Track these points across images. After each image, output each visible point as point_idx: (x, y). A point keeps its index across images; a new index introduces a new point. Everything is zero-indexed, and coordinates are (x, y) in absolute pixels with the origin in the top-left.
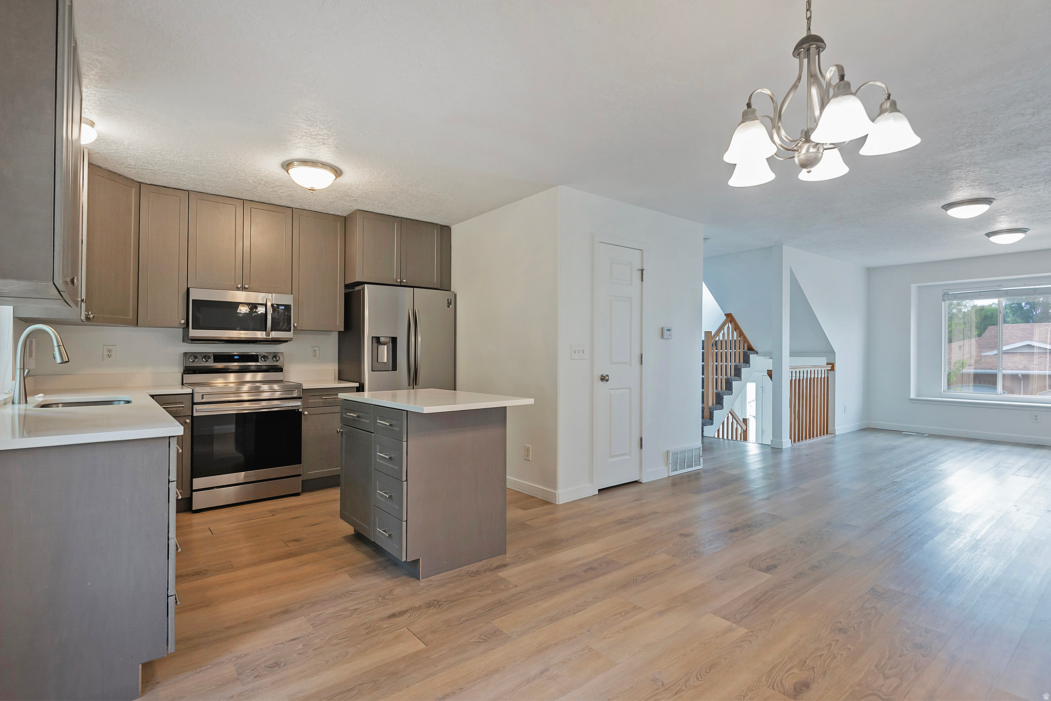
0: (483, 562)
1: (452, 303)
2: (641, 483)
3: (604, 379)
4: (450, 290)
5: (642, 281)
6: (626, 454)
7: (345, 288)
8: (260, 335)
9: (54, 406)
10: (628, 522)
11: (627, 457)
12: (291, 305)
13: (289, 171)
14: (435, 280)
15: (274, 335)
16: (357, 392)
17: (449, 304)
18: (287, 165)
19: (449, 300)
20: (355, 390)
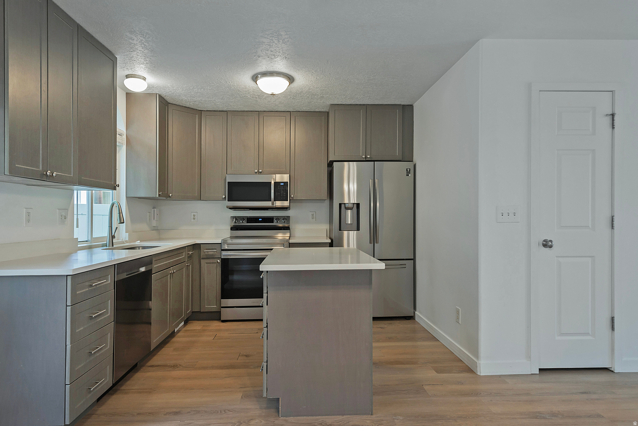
0: (345, 417)
1: (412, 172)
2: (613, 371)
3: (547, 244)
4: (412, 161)
5: (613, 128)
6: (587, 334)
7: (328, 167)
8: (268, 204)
9: (137, 248)
10: (546, 418)
11: (589, 338)
12: (288, 182)
13: (257, 82)
14: (398, 153)
15: (278, 204)
16: (329, 247)
17: (408, 173)
18: (255, 78)
19: (408, 170)
20: (329, 246)
